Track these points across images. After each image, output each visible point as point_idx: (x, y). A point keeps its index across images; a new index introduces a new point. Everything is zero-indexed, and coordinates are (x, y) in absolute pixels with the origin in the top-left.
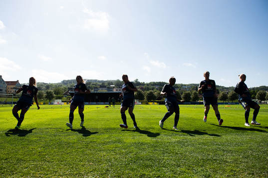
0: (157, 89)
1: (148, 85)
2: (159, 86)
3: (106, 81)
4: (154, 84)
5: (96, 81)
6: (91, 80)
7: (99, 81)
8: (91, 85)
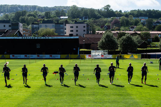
0: (143, 24)
1: (127, 15)
2: (147, 18)
3: (53, 9)
4: (139, 14)
5: (34, 7)
6: (26, 7)
7: (41, 9)
8: (26, 17)
